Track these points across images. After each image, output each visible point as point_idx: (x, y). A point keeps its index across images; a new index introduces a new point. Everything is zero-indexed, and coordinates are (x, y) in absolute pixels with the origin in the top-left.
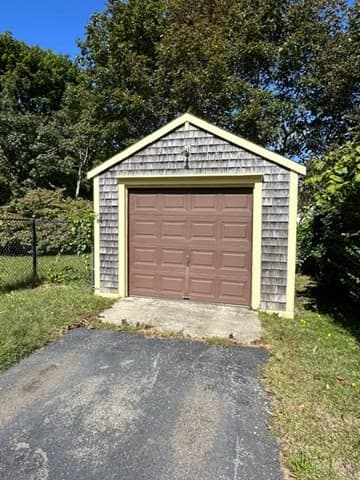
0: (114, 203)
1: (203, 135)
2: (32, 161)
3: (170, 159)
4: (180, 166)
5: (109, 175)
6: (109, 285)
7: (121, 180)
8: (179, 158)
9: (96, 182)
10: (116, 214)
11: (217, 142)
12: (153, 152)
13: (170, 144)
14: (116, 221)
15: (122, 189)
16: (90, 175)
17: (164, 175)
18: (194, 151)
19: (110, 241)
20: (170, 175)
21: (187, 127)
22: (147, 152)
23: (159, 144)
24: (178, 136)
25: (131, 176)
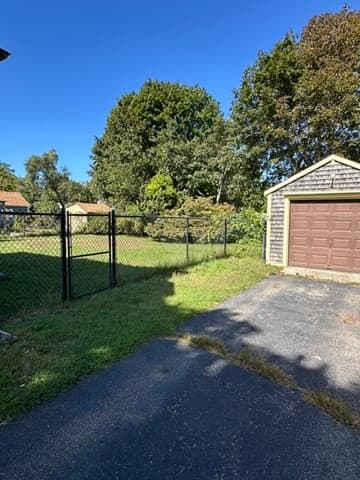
0: (281, 210)
1: (344, 167)
2: (190, 176)
3: (321, 182)
4: (327, 187)
5: (278, 193)
6: (277, 259)
7: (286, 196)
8: (327, 182)
9: (269, 197)
10: (282, 216)
11: (355, 171)
12: (309, 179)
13: (321, 173)
14: (282, 220)
15: (287, 201)
16: (266, 193)
17: (316, 192)
18: (338, 177)
19: (278, 232)
20: (320, 192)
21: (333, 163)
22: (305, 179)
23: (313, 174)
24: (327, 169)
25: (293, 193)
